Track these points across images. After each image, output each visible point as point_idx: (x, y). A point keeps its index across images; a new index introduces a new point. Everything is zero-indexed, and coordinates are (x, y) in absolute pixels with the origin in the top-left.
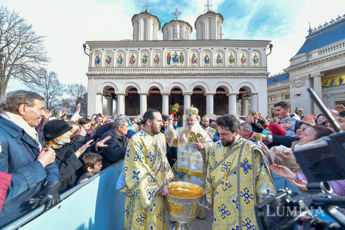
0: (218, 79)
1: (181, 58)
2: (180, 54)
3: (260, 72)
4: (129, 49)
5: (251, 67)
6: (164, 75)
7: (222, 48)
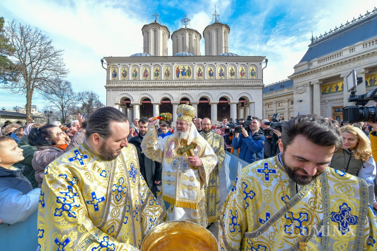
0: (220, 90)
2: (188, 69)
3: (256, 84)
4: (143, 64)
5: (249, 80)
6: (174, 87)
7: (224, 63)
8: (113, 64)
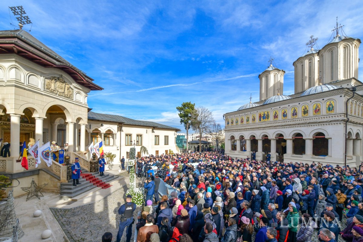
1: (267, 116)
2: (267, 114)
3: (334, 119)
4: (241, 115)
5: (324, 116)
6: (257, 128)
7: (297, 104)
8: (227, 117)
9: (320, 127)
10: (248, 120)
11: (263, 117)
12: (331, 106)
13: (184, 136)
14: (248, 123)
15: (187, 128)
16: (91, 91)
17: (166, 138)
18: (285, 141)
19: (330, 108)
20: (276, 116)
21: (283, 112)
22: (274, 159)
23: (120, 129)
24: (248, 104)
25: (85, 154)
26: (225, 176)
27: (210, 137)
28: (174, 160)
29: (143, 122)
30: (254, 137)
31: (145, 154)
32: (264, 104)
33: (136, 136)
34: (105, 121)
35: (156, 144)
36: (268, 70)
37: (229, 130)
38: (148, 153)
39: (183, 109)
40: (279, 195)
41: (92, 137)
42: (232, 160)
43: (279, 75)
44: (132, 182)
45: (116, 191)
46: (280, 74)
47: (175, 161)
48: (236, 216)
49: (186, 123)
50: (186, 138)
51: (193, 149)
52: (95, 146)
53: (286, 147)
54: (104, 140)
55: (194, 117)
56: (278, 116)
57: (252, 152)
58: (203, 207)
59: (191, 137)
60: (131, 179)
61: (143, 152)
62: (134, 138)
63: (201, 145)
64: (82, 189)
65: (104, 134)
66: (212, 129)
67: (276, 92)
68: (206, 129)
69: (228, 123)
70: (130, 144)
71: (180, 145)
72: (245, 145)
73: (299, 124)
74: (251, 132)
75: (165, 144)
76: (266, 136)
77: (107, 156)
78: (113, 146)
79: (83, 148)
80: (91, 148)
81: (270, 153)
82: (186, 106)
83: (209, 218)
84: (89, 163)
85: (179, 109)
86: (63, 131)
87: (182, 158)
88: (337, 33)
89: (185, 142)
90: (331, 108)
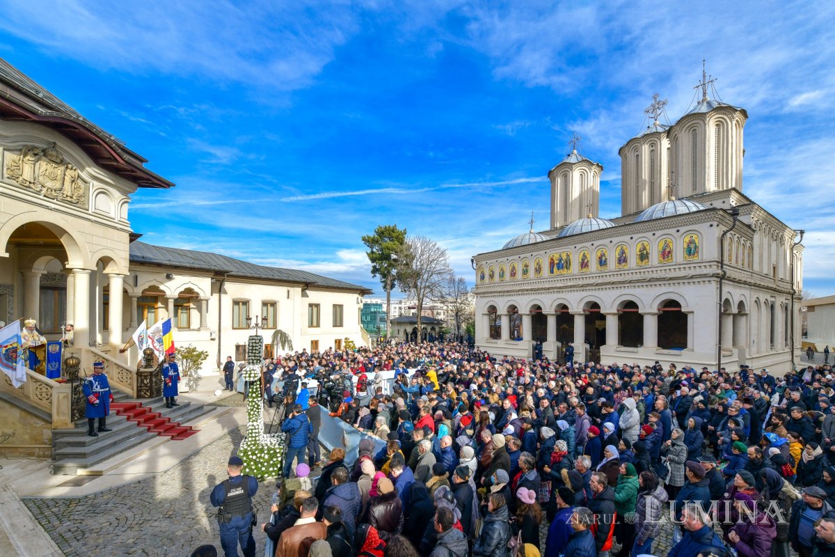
1: (567, 262)
2: (566, 258)
3: (698, 271)
4: (510, 258)
5: (680, 265)
6: (545, 289)
7: (627, 238)
8: (481, 263)
9: (672, 289)
10: (527, 271)
11: (557, 264)
12: (692, 246)
13: (381, 305)
14: (525, 276)
15: (388, 287)
16: (139, 189)
17: (338, 310)
18: (603, 317)
19: (691, 250)
20: (584, 264)
21: (599, 255)
22: (580, 357)
23: (218, 288)
24: (525, 235)
25: (122, 351)
26: (479, 399)
27: (442, 308)
28: (358, 362)
29: (279, 270)
30: (539, 308)
31: (283, 349)
32: (561, 236)
33: (260, 304)
34: (176, 267)
35: (311, 325)
36: (568, 161)
37: (484, 293)
38: (291, 348)
39: (377, 242)
40: (591, 435)
41: (141, 308)
42: (493, 361)
43: (591, 175)
44: (252, 422)
45: (210, 444)
46: (592, 172)
47: (361, 365)
48: (504, 487)
49: (384, 276)
50: (384, 309)
51: (402, 337)
52: (149, 332)
53: (604, 330)
54: (176, 314)
55: (404, 262)
56: (589, 264)
57: (535, 343)
58: (431, 471)
59: (398, 308)
60: (252, 413)
61: (280, 345)
62: (256, 310)
63: (420, 327)
64: (115, 444)
65: (176, 300)
66: (445, 291)
67: (585, 210)
68: (432, 290)
69: (483, 278)
70: (244, 326)
71: (371, 326)
72: (519, 327)
73: (630, 282)
74: (532, 297)
75: (335, 325)
76: (565, 307)
77: (184, 357)
78: (199, 330)
79: (116, 337)
80: (140, 336)
81: (572, 345)
82: (386, 234)
83: (445, 496)
84: (135, 376)
85: (369, 241)
86: (56, 292)
87: (376, 359)
88: (705, 94)
89: (382, 320)
90: (693, 249)
